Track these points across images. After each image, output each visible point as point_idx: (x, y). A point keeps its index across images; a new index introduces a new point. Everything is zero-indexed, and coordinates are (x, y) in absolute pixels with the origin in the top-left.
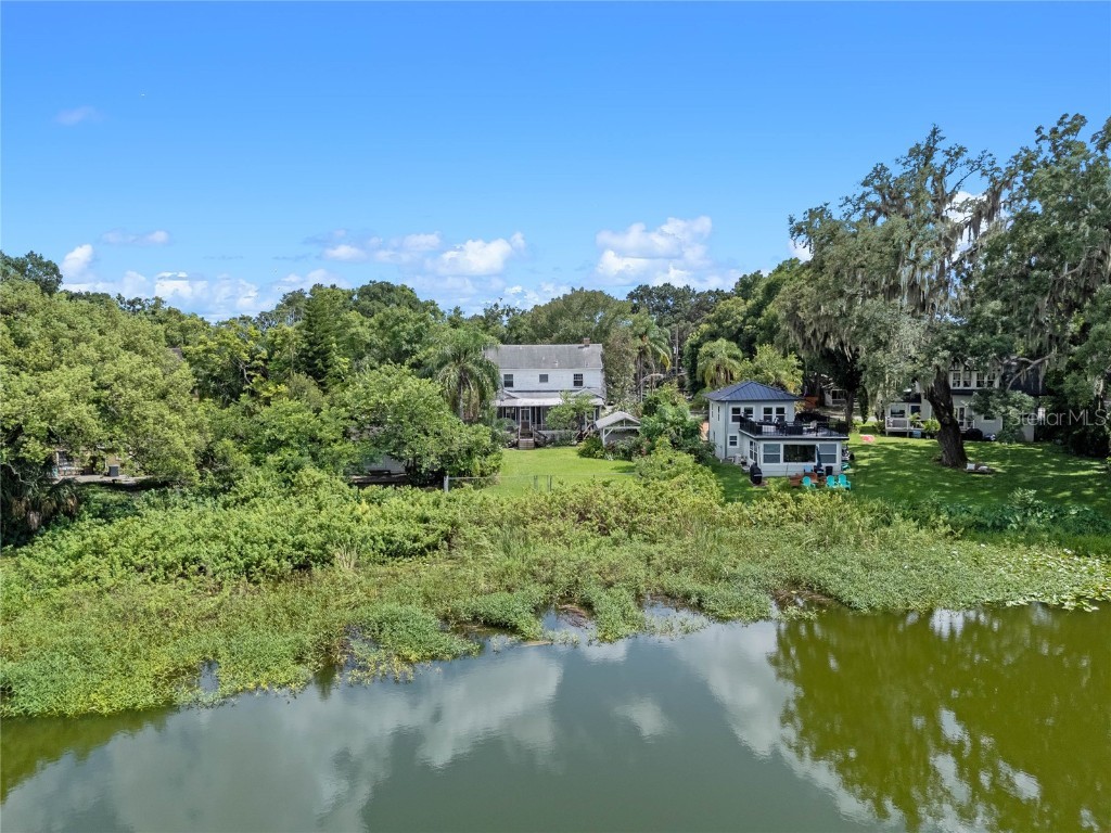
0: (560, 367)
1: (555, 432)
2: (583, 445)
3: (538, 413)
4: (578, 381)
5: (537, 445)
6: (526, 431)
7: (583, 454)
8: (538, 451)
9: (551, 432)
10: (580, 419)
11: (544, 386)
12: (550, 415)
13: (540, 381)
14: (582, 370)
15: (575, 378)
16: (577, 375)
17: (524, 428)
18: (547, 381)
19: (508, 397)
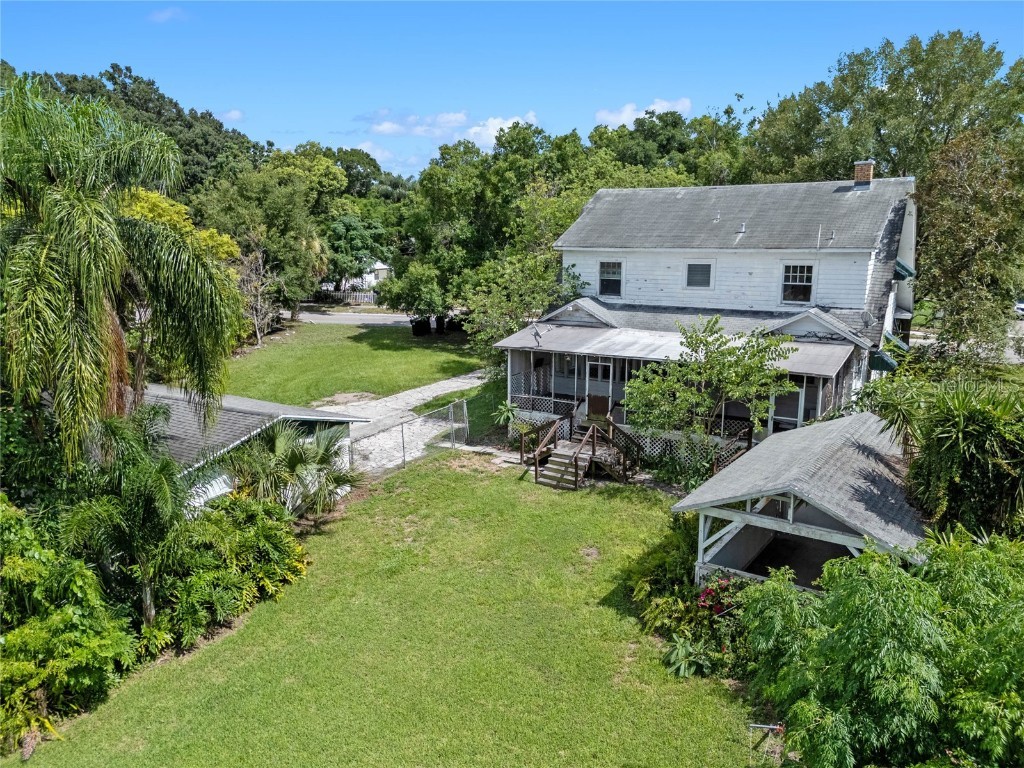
0: (745, 243)
1: (677, 437)
4: (798, 285)
6: (600, 421)
11: (698, 297)
13: (691, 283)
14: (810, 253)
15: (787, 278)
16: (795, 268)
17: (594, 414)
18: (707, 284)
19: (593, 320)
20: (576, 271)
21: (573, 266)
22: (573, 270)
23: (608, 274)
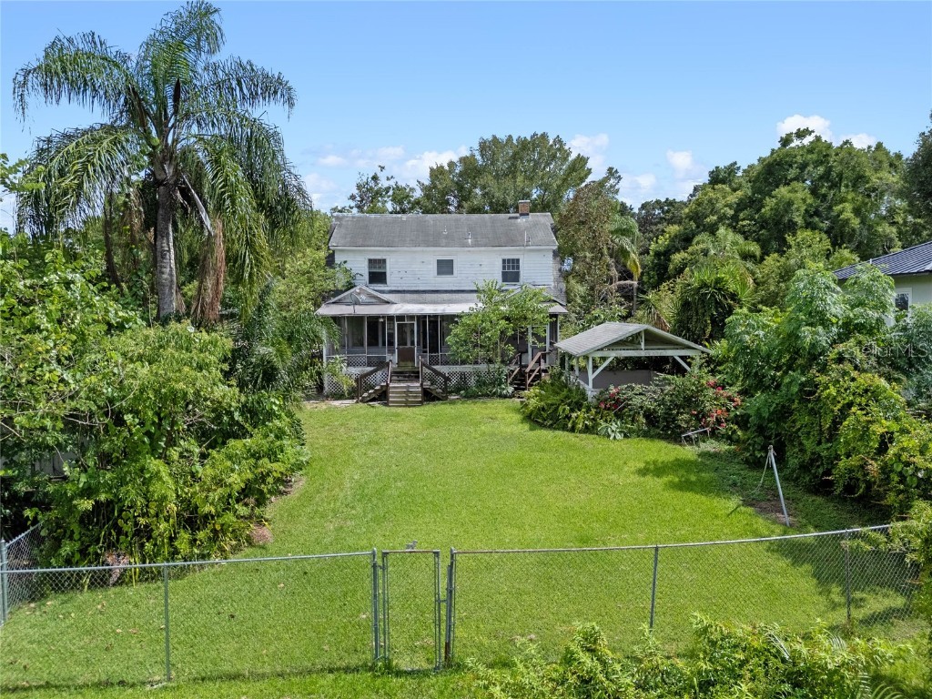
0: (476, 245)
1: (467, 368)
2: (532, 396)
3: (433, 329)
4: (511, 272)
5: (428, 396)
6: (408, 367)
7: (536, 419)
8: (430, 409)
9: (458, 369)
10: (518, 340)
11: (446, 282)
12: (457, 332)
13: (439, 273)
14: (520, 250)
15: (504, 268)
16: (509, 260)
17: (403, 361)
18: (452, 273)
19: (373, 300)
20: (348, 266)
21: (345, 262)
22: (345, 265)
23: (375, 268)
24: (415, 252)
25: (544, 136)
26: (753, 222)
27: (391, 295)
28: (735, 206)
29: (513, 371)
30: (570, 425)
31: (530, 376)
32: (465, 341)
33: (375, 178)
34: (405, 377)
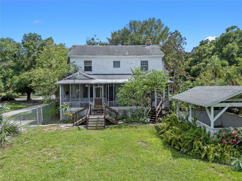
0: (130, 55)
1: (127, 108)
5: (108, 122)
6: (99, 107)
9: (123, 108)
11: (117, 70)
12: (122, 91)
13: (114, 67)
14: (149, 57)
16: (143, 61)
17: (97, 105)
18: (119, 67)
19: (86, 78)
20: (75, 64)
21: (74, 62)
22: (74, 63)
23: (87, 65)
24: (104, 58)
25: (154, 19)
26: (219, 56)
27: (93, 76)
28: (212, 51)
29: (148, 110)
30: (203, 156)
31: (158, 112)
32: (126, 96)
33: (93, 39)
34: (98, 112)
